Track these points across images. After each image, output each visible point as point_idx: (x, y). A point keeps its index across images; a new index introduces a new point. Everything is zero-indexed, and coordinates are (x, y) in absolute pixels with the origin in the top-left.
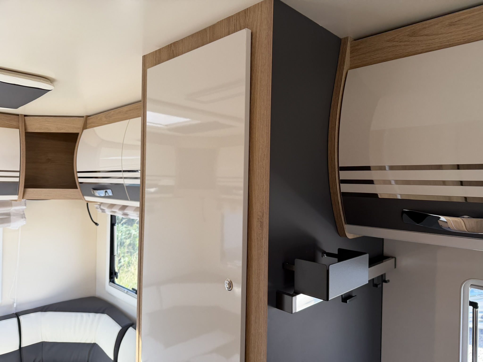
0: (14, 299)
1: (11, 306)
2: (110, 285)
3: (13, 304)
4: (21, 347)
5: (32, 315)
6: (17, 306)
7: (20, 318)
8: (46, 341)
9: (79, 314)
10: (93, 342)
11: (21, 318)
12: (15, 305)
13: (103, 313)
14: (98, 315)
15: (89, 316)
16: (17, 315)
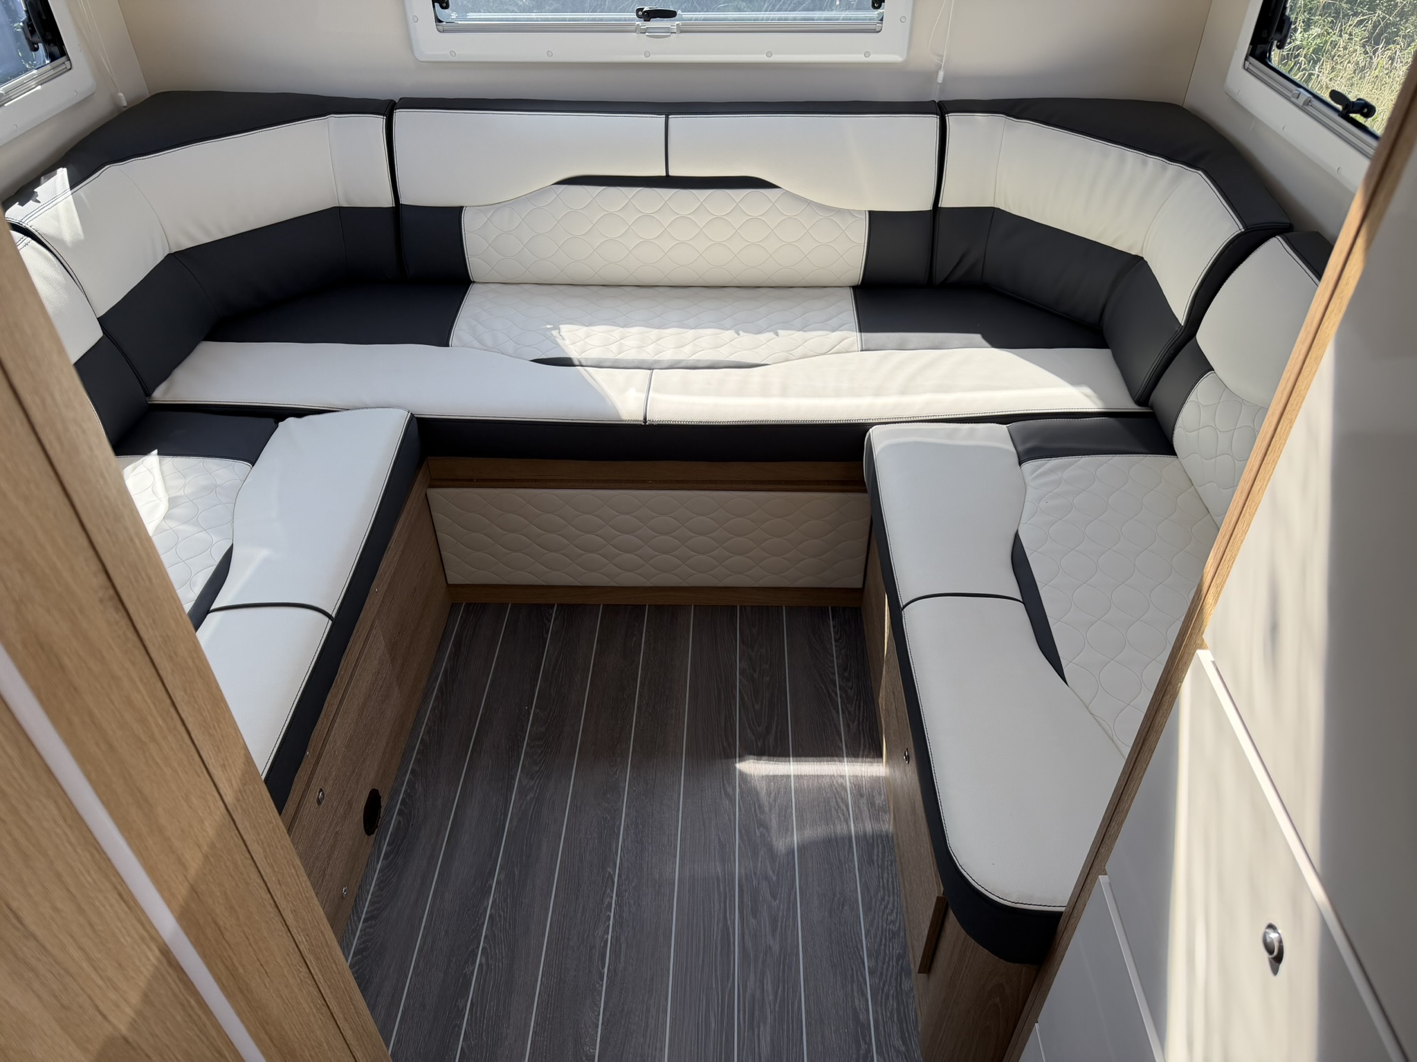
0: (943, 56)
1: (930, 76)
2: (1247, 70)
3: (937, 73)
4: (939, 206)
5: (980, 118)
6: (945, 78)
7: (947, 118)
8: (1002, 208)
9: (1114, 150)
10: (1133, 253)
11: (952, 119)
12: (941, 74)
13: (1192, 164)
14: (1174, 168)
15: (1145, 163)
16: (942, 109)
